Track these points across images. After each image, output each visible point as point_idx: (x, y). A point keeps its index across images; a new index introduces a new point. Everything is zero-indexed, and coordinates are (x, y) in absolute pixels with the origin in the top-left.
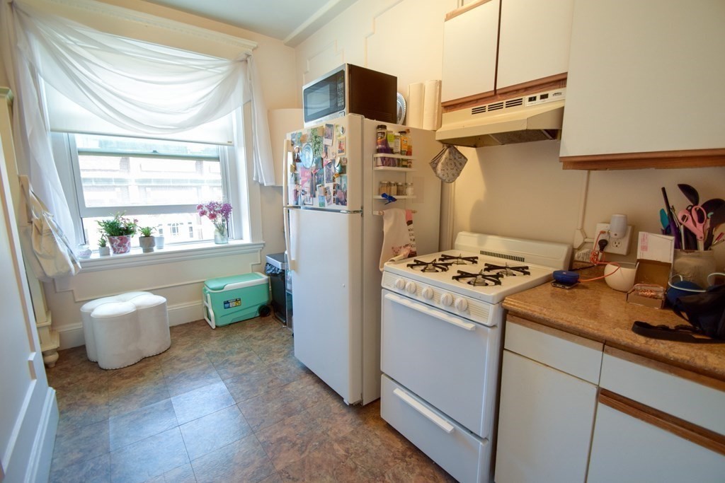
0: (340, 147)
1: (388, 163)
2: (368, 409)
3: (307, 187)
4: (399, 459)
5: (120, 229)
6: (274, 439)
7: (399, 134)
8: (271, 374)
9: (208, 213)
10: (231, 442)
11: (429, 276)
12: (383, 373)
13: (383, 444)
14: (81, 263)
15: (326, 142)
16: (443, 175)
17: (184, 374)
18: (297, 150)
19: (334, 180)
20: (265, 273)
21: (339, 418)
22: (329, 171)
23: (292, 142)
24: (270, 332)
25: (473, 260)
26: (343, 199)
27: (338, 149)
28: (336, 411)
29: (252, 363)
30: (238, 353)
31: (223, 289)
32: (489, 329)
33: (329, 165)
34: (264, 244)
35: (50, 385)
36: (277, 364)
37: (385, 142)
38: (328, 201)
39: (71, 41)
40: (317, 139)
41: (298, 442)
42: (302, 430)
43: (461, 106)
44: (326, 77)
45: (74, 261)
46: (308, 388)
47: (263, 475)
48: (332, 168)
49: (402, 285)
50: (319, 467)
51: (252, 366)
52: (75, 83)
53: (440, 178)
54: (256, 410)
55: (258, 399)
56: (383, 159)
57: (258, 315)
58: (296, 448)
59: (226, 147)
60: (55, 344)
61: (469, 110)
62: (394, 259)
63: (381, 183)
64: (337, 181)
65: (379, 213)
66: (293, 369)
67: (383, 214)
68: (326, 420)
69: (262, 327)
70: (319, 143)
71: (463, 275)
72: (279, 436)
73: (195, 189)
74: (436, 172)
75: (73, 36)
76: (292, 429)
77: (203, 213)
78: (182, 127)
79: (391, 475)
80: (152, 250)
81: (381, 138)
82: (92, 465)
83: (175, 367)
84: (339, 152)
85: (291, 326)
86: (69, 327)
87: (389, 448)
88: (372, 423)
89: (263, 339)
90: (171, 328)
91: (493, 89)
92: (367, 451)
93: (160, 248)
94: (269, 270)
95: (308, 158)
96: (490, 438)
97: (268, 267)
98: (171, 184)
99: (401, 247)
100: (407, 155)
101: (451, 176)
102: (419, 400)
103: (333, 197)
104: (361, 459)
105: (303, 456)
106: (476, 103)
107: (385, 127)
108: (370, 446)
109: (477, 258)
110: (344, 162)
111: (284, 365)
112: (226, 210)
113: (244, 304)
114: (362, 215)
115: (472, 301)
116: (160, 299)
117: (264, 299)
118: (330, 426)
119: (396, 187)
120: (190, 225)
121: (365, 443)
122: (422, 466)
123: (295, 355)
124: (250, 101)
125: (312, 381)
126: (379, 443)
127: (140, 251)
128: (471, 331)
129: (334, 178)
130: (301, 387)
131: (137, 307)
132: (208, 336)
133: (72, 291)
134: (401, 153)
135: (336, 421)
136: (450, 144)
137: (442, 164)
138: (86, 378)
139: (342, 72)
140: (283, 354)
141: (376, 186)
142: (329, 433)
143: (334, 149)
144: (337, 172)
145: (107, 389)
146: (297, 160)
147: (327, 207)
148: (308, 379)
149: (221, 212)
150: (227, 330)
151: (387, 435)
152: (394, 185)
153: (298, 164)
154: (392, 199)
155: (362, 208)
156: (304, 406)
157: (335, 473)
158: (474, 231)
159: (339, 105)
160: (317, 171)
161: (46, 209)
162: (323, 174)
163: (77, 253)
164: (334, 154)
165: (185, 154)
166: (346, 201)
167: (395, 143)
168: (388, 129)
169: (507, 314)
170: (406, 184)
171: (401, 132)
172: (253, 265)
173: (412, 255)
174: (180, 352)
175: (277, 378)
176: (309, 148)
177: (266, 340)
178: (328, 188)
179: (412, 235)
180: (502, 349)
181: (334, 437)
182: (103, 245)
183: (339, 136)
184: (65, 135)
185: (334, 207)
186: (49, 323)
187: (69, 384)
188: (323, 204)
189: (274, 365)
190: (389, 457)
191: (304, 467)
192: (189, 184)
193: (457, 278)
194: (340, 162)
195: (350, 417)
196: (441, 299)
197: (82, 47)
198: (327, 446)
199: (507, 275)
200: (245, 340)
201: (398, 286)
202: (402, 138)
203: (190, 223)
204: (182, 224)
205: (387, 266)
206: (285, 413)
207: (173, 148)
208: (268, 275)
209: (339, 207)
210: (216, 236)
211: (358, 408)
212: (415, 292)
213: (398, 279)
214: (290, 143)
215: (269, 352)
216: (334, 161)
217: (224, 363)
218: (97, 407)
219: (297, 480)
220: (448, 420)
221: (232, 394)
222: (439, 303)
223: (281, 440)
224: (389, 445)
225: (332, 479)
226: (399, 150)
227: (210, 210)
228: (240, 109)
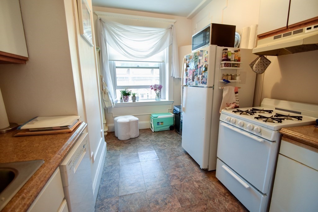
0: (205, 60)
1: (227, 66)
2: (210, 173)
3: (191, 77)
4: (222, 195)
5: (126, 94)
6: (171, 174)
7: (234, 52)
8: (172, 151)
9: (154, 89)
10: (156, 171)
11: (243, 116)
12: (218, 158)
13: (216, 188)
14: (115, 104)
15: (200, 58)
16: (256, 70)
17: (143, 146)
18: (188, 62)
19: (202, 74)
20: (173, 113)
21: (197, 173)
22: (200, 70)
23: (186, 59)
24: (173, 136)
25: (270, 112)
26: (205, 82)
27: (204, 61)
28: (197, 170)
29: (166, 146)
30: (161, 142)
31: (157, 117)
32: (271, 142)
33: (200, 67)
34: (173, 102)
35: (105, 141)
36: (175, 148)
37: (227, 56)
38: (199, 83)
39: (115, 29)
40: (196, 57)
41: (180, 177)
42: (182, 174)
43: (268, 36)
44: (203, 30)
45: (113, 103)
46: (186, 159)
47: (166, 185)
48: (202, 69)
49: (229, 119)
50: (187, 189)
51: (166, 147)
52: (116, 44)
53: (255, 72)
54: (166, 163)
55: (166, 159)
56: (225, 64)
57: (169, 129)
58: (179, 179)
59: (162, 63)
60: (107, 130)
61: (272, 37)
62: (227, 108)
63: (223, 75)
64: (203, 74)
65: (221, 88)
66: (181, 151)
67: (223, 88)
68: (192, 172)
69: (170, 134)
70: (197, 58)
71: (261, 117)
72: (173, 174)
73: (150, 81)
74: (252, 69)
75: (116, 28)
76: (178, 173)
77: (152, 89)
78: (147, 56)
79: (217, 200)
80: (135, 101)
81: (225, 54)
82: (115, 168)
83: (140, 143)
84: (205, 62)
85: (181, 135)
86: (110, 125)
87: (218, 190)
88: (212, 179)
89: (170, 138)
90: (140, 130)
91: (286, 26)
92: (208, 188)
93: (138, 101)
94: (175, 112)
95: (192, 66)
96: (268, 194)
97: (174, 110)
98: (142, 79)
99: (231, 104)
100: (238, 61)
101: (260, 70)
102: (234, 172)
103: (201, 81)
104: (205, 190)
105: (181, 183)
106: (276, 33)
107: (227, 49)
108: (210, 187)
109: (272, 111)
110: (206, 66)
111: (177, 149)
112: (160, 87)
113: (164, 124)
114: (213, 89)
115: (263, 128)
116: (136, 119)
117: (172, 123)
118: (193, 175)
119: (231, 76)
120: (148, 95)
121: (207, 185)
122: (233, 201)
123: (182, 146)
124: (172, 44)
125: (188, 157)
126: (214, 187)
127: (131, 101)
128: (261, 142)
129: (202, 73)
130: (183, 158)
131: (130, 120)
132: (151, 134)
133: (112, 113)
134: (235, 61)
135: (196, 174)
136: (262, 55)
137: (256, 65)
138: (114, 141)
139: (209, 27)
140: (177, 145)
141: (221, 76)
142: (193, 177)
143: (203, 61)
144: (204, 70)
145: (120, 146)
146: (188, 66)
147: (198, 85)
148: (186, 156)
149: (158, 88)
150: (158, 133)
151: (218, 185)
152: (230, 75)
153: (188, 68)
154: (228, 82)
155: (214, 86)
156: (184, 165)
157: (193, 192)
158: (273, 98)
159: (207, 42)
160: (195, 70)
161: (107, 86)
162: (198, 72)
163: (114, 100)
164: (203, 63)
165: (147, 67)
166: (206, 82)
167: (232, 56)
168: (228, 50)
169: (282, 137)
170: (236, 75)
171: (235, 51)
172: (168, 110)
173: (236, 107)
174: (142, 138)
175: (174, 153)
176: (192, 61)
177: (171, 139)
178: (199, 77)
179: (237, 98)
180: (278, 153)
181: (194, 180)
182: (121, 99)
183: (206, 55)
184: (113, 61)
185: (201, 85)
186: (106, 122)
187: (110, 142)
188: (197, 84)
189: (173, 148)
190: (218, 193)
191: (181, 187)
192: (148, 79)
193: (257, 118)
194: (205, 66)
195: (202, 174)
196: (247, 127)
197: (118, 31)
198: (191, 182)
199: (287, 119)
200: (164, 138)
201: (227, 120)
202: (236, 54)
203: (148, 94)
204: (145, 94)
205: (223, 111)
206: (176, 166)
207: (144, 65)
208: (174, 114)
209: (204, 85)
210: (156, 97)
211: (206, 171)
212: (235, 123)
213: (228, 117)
214: (186, 60)
215: (172, 143)
216: (202, 66)
217: (156, 144)
218: (117, 151)
219: (178, 190)
220: (247, 183)
221: (158, 156)
222: (246, 128)
223: (173, 175)
224: (218, 189)
225: (192, 194)
226: (234, 59)
227: (155, 87)
228: (168, 48)
